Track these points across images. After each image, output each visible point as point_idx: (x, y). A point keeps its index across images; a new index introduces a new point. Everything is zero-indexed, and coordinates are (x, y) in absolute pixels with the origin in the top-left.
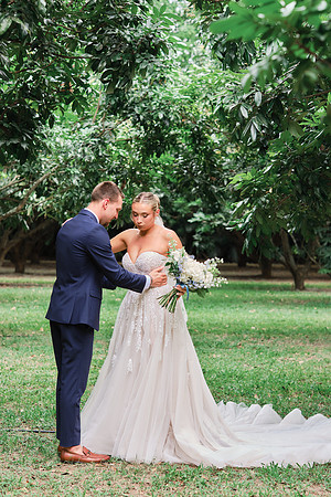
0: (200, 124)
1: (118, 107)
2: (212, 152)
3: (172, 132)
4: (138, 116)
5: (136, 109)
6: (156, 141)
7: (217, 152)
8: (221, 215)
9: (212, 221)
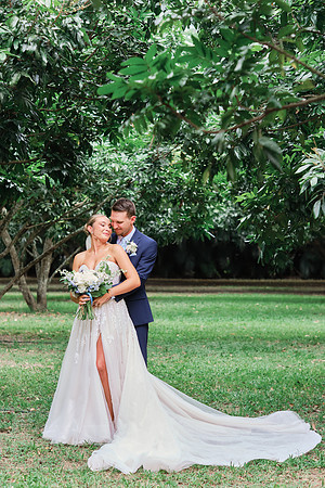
5: (186, 136)
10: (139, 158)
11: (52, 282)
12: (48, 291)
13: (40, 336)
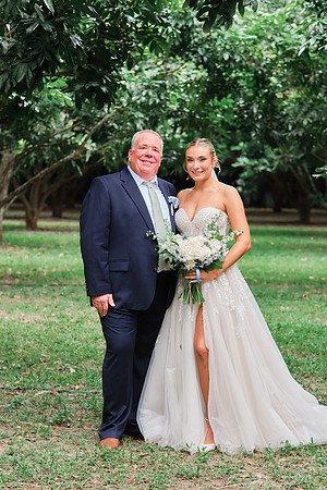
0: (264, 66)
1: (182, 48)
2: (274, 96)
3: (233, 75)
4: (202, 57)
5: (199, 50)
6: (217, 85)
7: (279, 95)
8: (265, 161)
9: (256, 166)
10: (149, 74)
11: (11, 209)
12: (5, 218)
13: (13, 276)
